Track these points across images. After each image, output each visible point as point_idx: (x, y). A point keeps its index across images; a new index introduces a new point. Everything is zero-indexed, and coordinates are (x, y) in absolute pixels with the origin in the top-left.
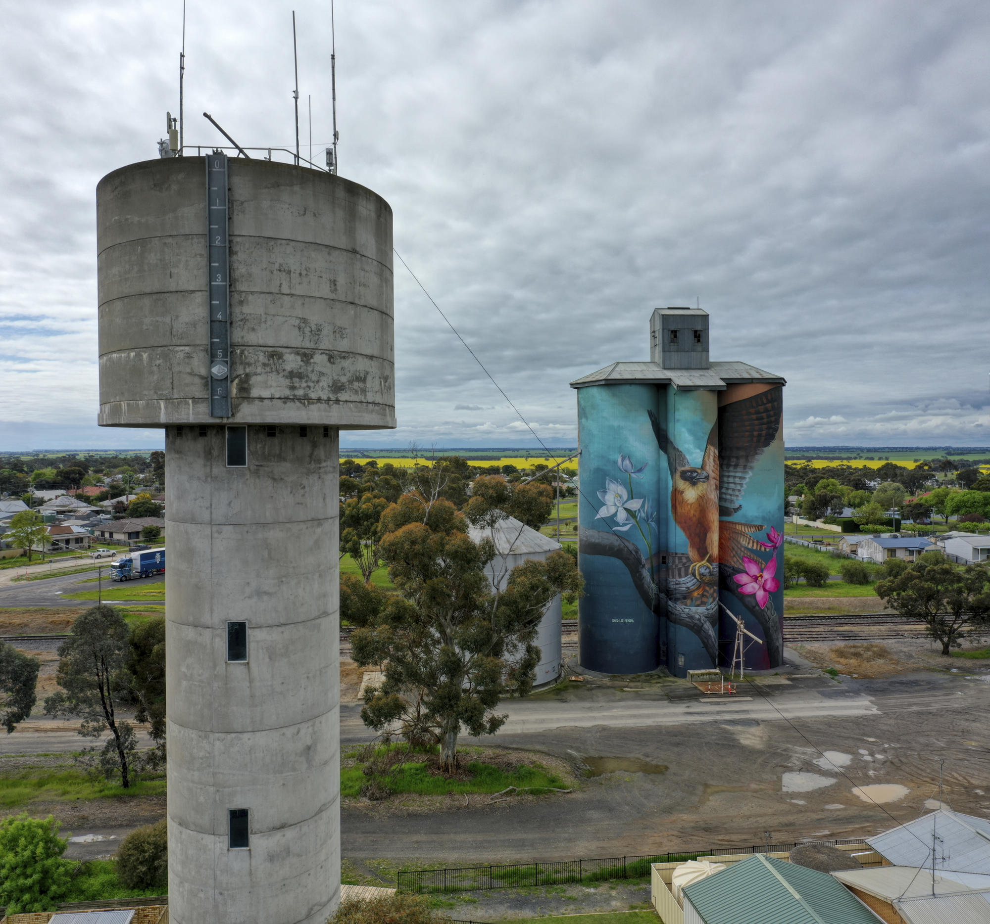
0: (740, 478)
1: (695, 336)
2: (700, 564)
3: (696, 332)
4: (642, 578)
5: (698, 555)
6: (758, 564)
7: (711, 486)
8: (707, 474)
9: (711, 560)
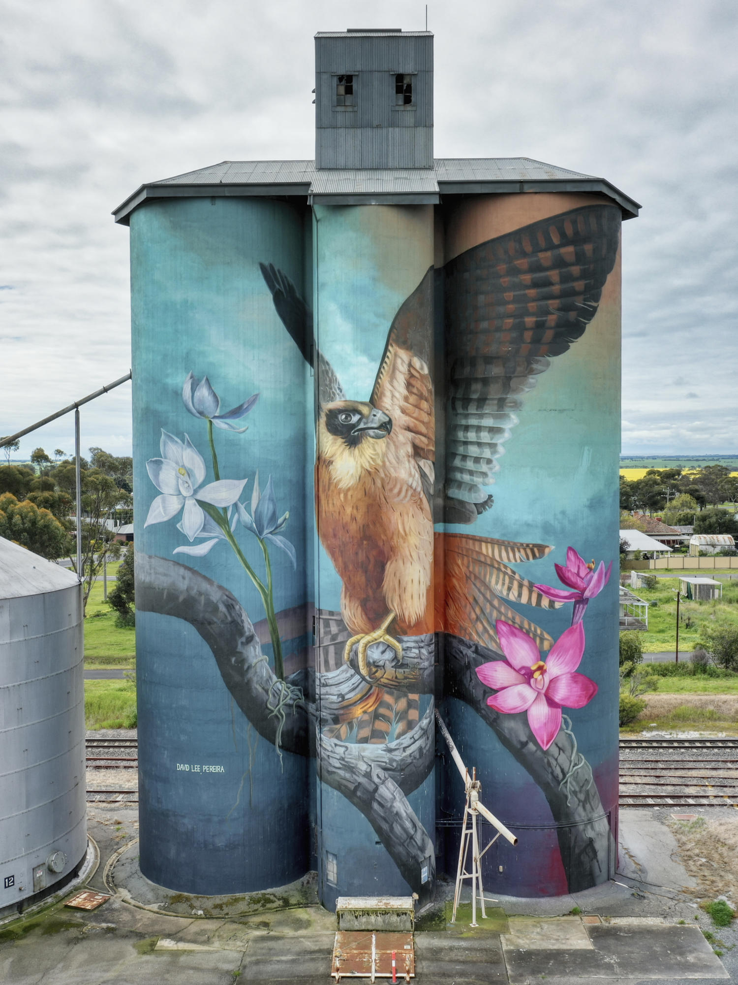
0: (492, 430)
1: (399, 90)
2: (368, 638)
3: (400, 78)
4: (246, 667)
5: (364, 616)
6: (534, 640)
7: (396, 447)
8: (387, 419)
9: (398, 628)
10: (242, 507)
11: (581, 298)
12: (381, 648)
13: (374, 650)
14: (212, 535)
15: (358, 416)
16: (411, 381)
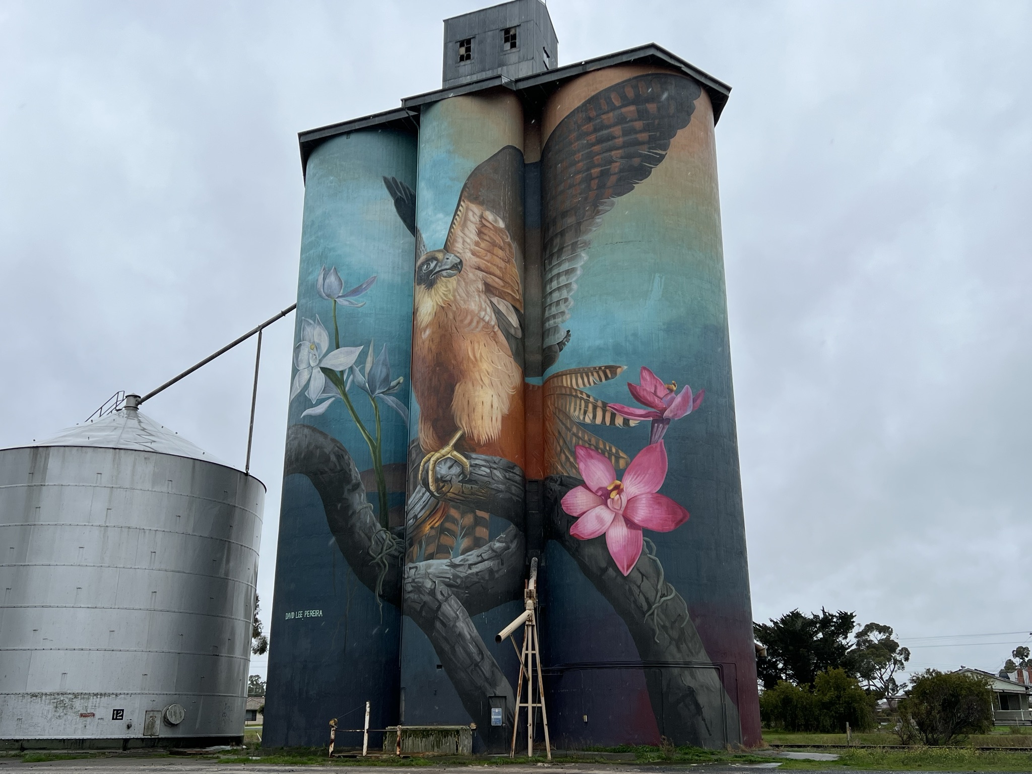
0: (568, 272)
1: (507, 39)
2: (437, 455)
3: (507, 31)
4: (350, 512)
5: (434, 435)
6: (610, 458)
7: (466, 283)
8: (459, 260)
9: (467, 445)
10: (357, 370)
11: (646, 147)
12: (449, 464)
13: (442, 466)
14: (330, 395)
15: (435, 263)
16: (483, 230)
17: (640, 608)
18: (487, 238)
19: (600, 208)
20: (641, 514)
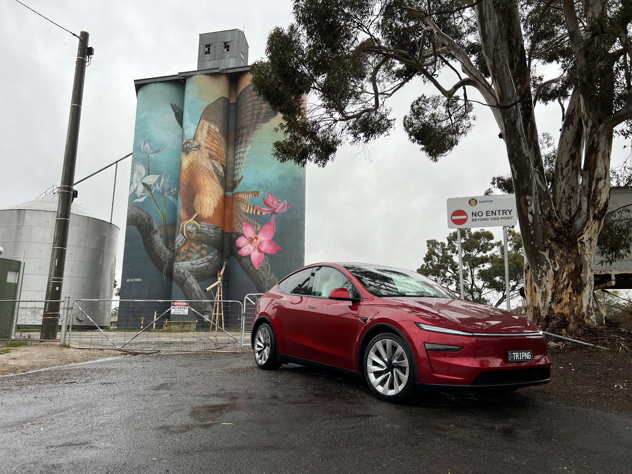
0: (243, 152)
1: (225, 47)
2: (187, 222)
3: (226, 43)
4: (153, 242)
5: (187, 214)
6: (254, 227)
7: (202, 154)
8: (199, 144)
9: (199, 219)
10: (157, 185)
12: (192, 226)
14: (145, 194)
15: (189, 144)
16: (210, 132)
17: (260, 281)
18: (211, 136)
19: (257, 127)
20: (264, 247)
